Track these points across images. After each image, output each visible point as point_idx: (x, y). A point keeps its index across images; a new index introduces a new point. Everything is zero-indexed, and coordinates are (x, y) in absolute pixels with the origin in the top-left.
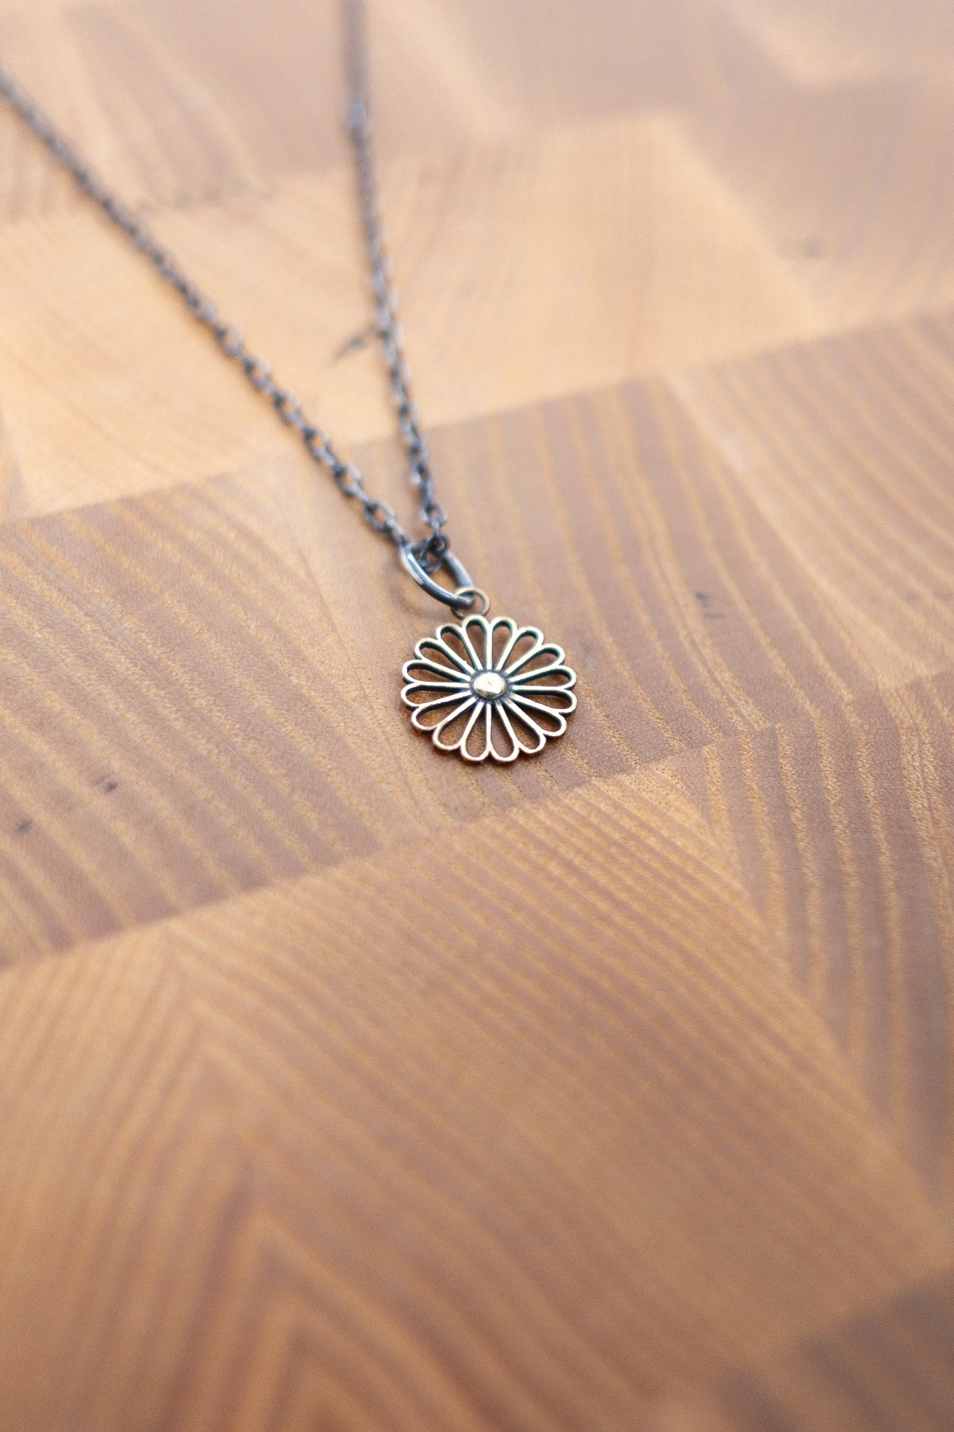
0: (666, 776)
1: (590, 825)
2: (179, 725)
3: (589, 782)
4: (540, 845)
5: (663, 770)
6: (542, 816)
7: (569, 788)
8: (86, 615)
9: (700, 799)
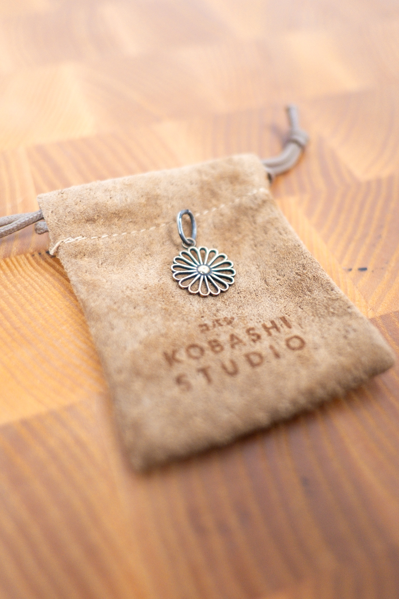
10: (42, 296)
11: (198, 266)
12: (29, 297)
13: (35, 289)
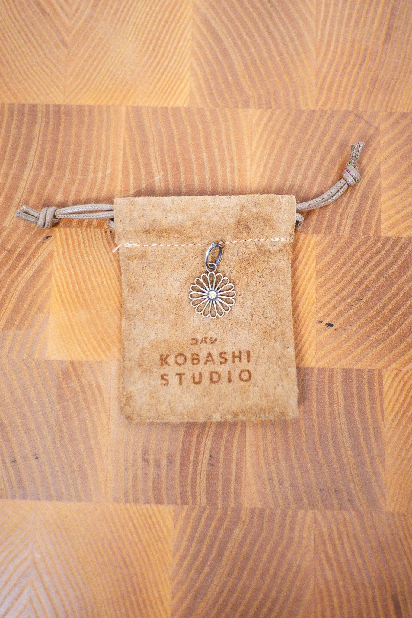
0: (171, 510)
1: (145, 516)
2: (59, 445)
3: (151, 503)
4: (130, 516)
5: (172, 507)
6: (134, 508)
7: (145, 503)
8: (48, 400)
9: (176, 520)
10: (103, 272)
11: (210, 291)
12: (95, 269)
13: (100, 264)
